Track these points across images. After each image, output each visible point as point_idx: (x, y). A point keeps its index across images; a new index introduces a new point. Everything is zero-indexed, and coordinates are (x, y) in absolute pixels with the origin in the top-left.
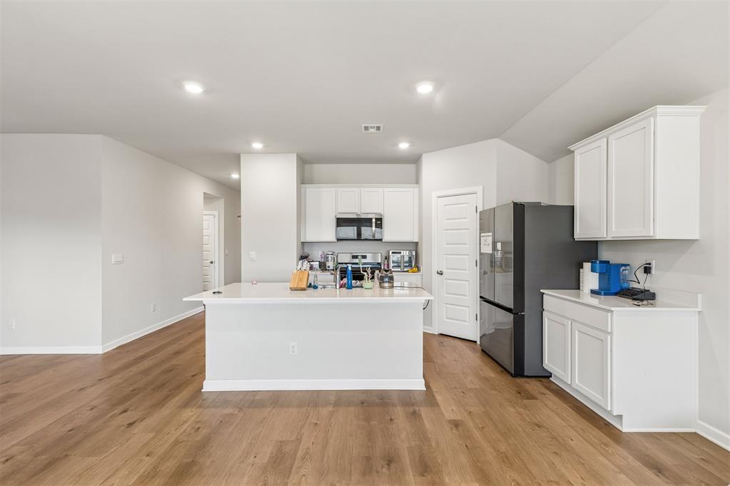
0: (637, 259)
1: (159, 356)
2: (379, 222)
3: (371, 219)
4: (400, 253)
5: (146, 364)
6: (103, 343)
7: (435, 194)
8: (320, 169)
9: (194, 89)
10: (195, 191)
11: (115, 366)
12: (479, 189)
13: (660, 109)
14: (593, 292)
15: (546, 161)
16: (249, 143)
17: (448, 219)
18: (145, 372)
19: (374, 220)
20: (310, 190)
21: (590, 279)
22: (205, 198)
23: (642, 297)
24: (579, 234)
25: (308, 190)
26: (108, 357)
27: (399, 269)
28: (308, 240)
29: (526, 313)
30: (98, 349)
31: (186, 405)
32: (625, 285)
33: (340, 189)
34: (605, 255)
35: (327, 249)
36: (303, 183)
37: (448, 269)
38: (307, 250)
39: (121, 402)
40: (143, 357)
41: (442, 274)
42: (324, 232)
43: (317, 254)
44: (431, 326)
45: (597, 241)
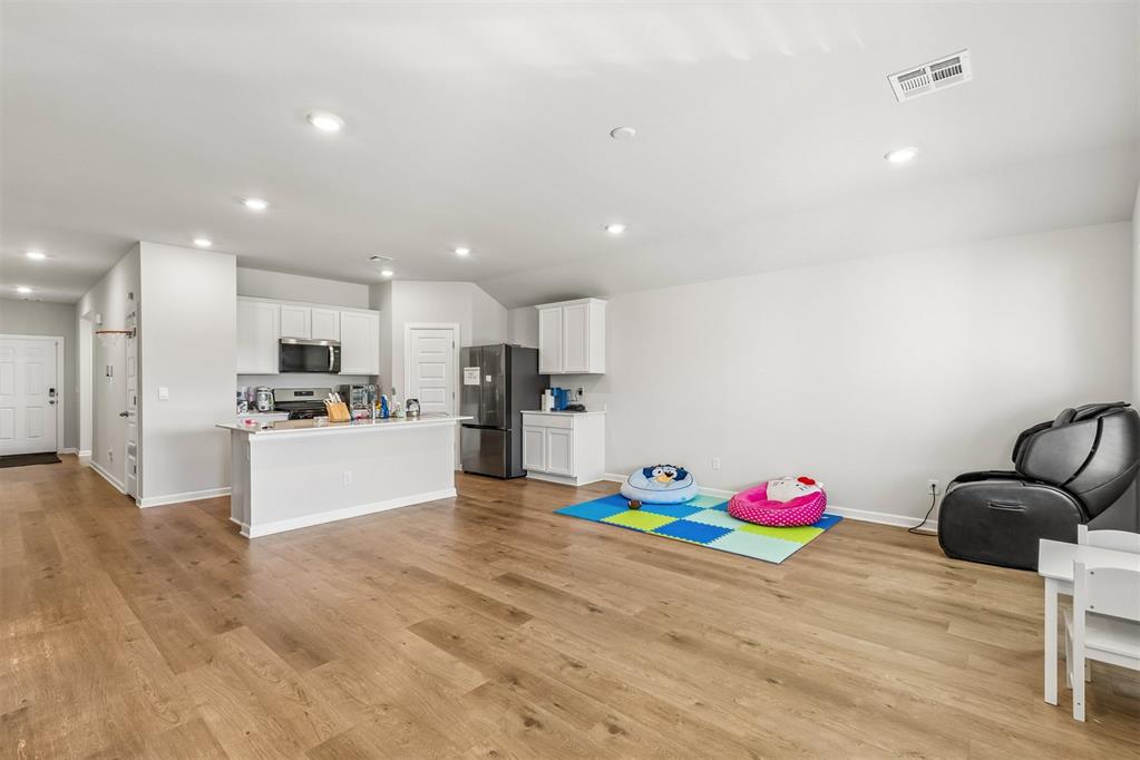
0: (574, 387)
2: (337, 351)
4: (362, 388)
7: (407, 326)
12: (456, 326)
13: (592, 299)
14: (552, 410)
15: (505, 306)
17: (422, 352)
19: (331, 349)
21: (549, 400)
23: (580, 409)
24: (543, 369)
28: (240, 372)
29: (513, 429)
32: (569, 403)
33: (284, 305)
34: (554, 384)
45: (549, 376)
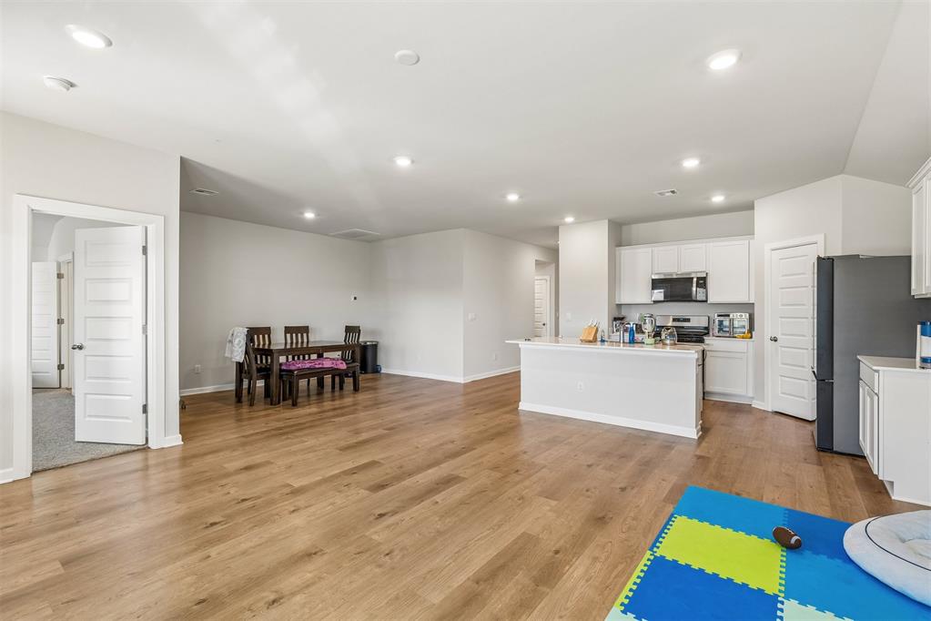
1: (498, 389)
2: (703, 282)
3: (692, 278)
4: (729, 316)
5: (488, 392)
6: (464, 376)
7: (768, 247)
8: (640, 229)
9: (513, 198)
10: (528, 259)
11: (469, 390)
12: (820, 238)
14: (922, 360)
16: (563, 218)
17: (783, 276)
18: (487, 395)
19: (695, 280)
20: (625, 252)
22: (536, 264)
25: (623, 252)
26: (466, 385)
27: (728, 335)
28: (623, 302)
29: (837, 381)
30: (461, 380)
31: (507, 413)
33: (656, 249)
35: (646, 312)
36: (620, 244)
37: (783, 334)
38: (624, 313)
39: (473, 405)
40: (487, 388)
41: (776, 341)
42: (638, 293)
43: (633, 318)
44: (763, 401)
